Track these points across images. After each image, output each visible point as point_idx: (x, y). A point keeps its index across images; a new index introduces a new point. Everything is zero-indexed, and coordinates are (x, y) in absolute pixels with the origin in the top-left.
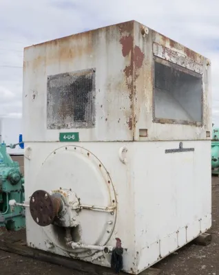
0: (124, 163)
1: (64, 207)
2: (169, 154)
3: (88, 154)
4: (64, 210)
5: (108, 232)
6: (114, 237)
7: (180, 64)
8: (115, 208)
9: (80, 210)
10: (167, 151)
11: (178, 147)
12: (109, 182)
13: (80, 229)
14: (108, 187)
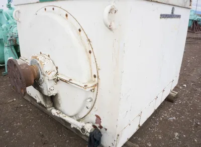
0: (110, 29)
1: (42, 76)
3: (67, 15)
4: (41, 78)
5: (87, 108)
6: (94, 113)
8: (97, 85)
9: (58, 80)
10: (162, 16)
12: (90, 52)
13: (59, 98)
14: (89, 58)
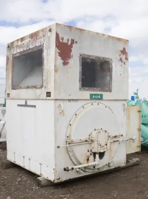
2: (20, 107)
7: (25, 49)
10: (18, 105)
11: (24, 104)
